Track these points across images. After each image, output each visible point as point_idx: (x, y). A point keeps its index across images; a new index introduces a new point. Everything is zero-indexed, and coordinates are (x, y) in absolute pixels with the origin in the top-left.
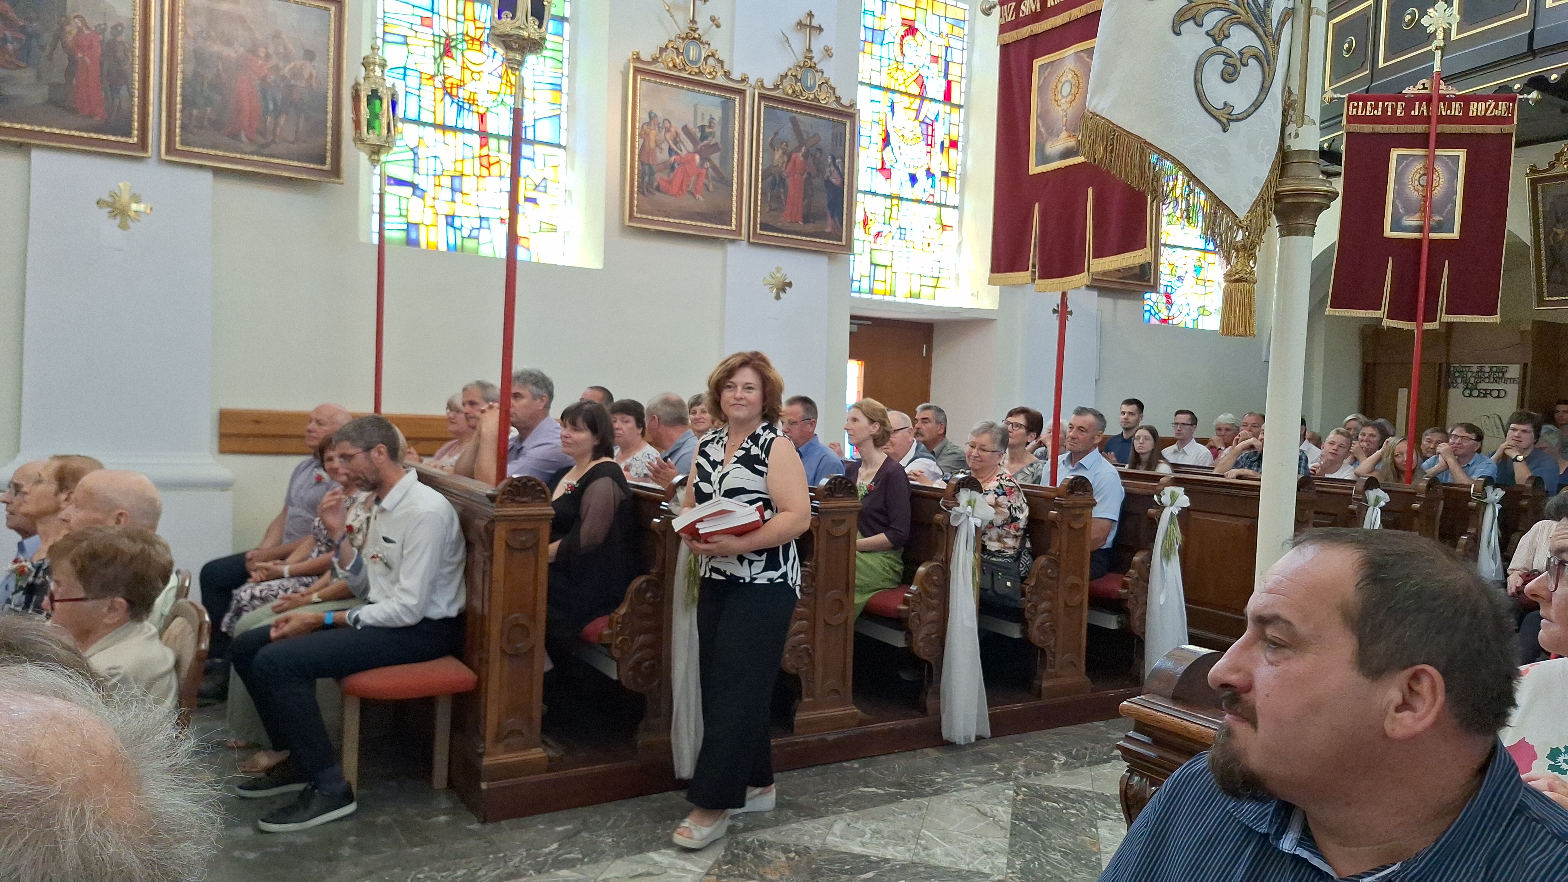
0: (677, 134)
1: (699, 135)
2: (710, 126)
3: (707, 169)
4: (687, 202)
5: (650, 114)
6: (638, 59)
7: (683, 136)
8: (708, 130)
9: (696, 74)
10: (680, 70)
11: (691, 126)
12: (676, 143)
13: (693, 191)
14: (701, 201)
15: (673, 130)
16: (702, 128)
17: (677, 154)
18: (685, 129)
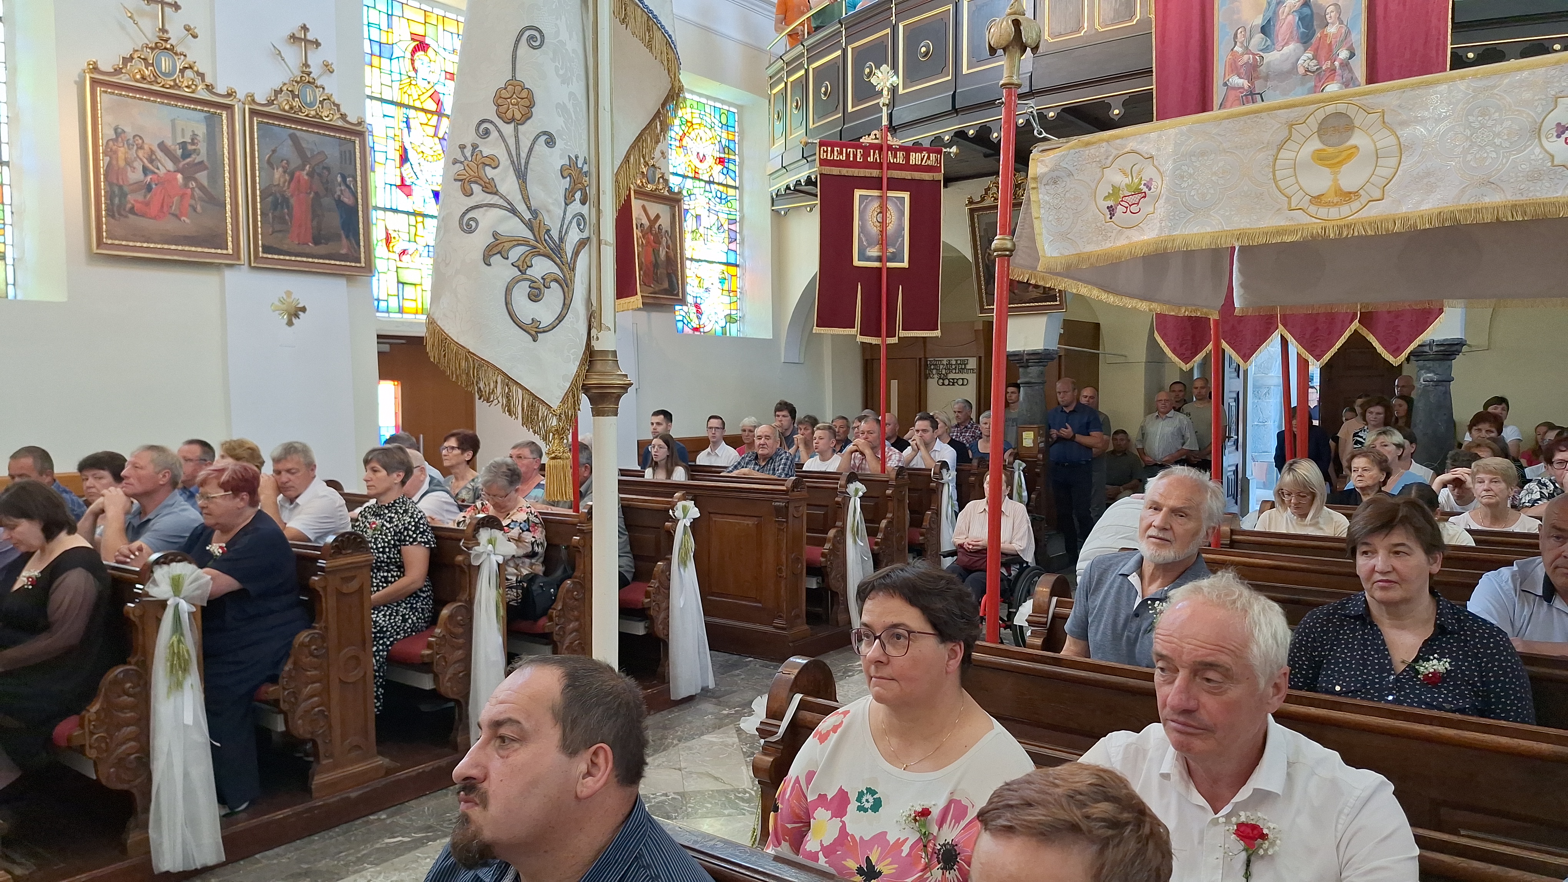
0: (152, 152)
1: (179, 152)
2: (193, 143)
3: (193, 189)
4: (169, 225)
5: (116, 130)
6: (95, 69)
7: (160, 154)
8: (190, 147)
9: (171, 87)
10: (150, 83)
11: (169, 143)
12: (151, 161)
13: (177, 212)
14: (187, 224)
15: (146, 147)
16: (183, 145)
17: (154, 173)
18: (162, 146)
